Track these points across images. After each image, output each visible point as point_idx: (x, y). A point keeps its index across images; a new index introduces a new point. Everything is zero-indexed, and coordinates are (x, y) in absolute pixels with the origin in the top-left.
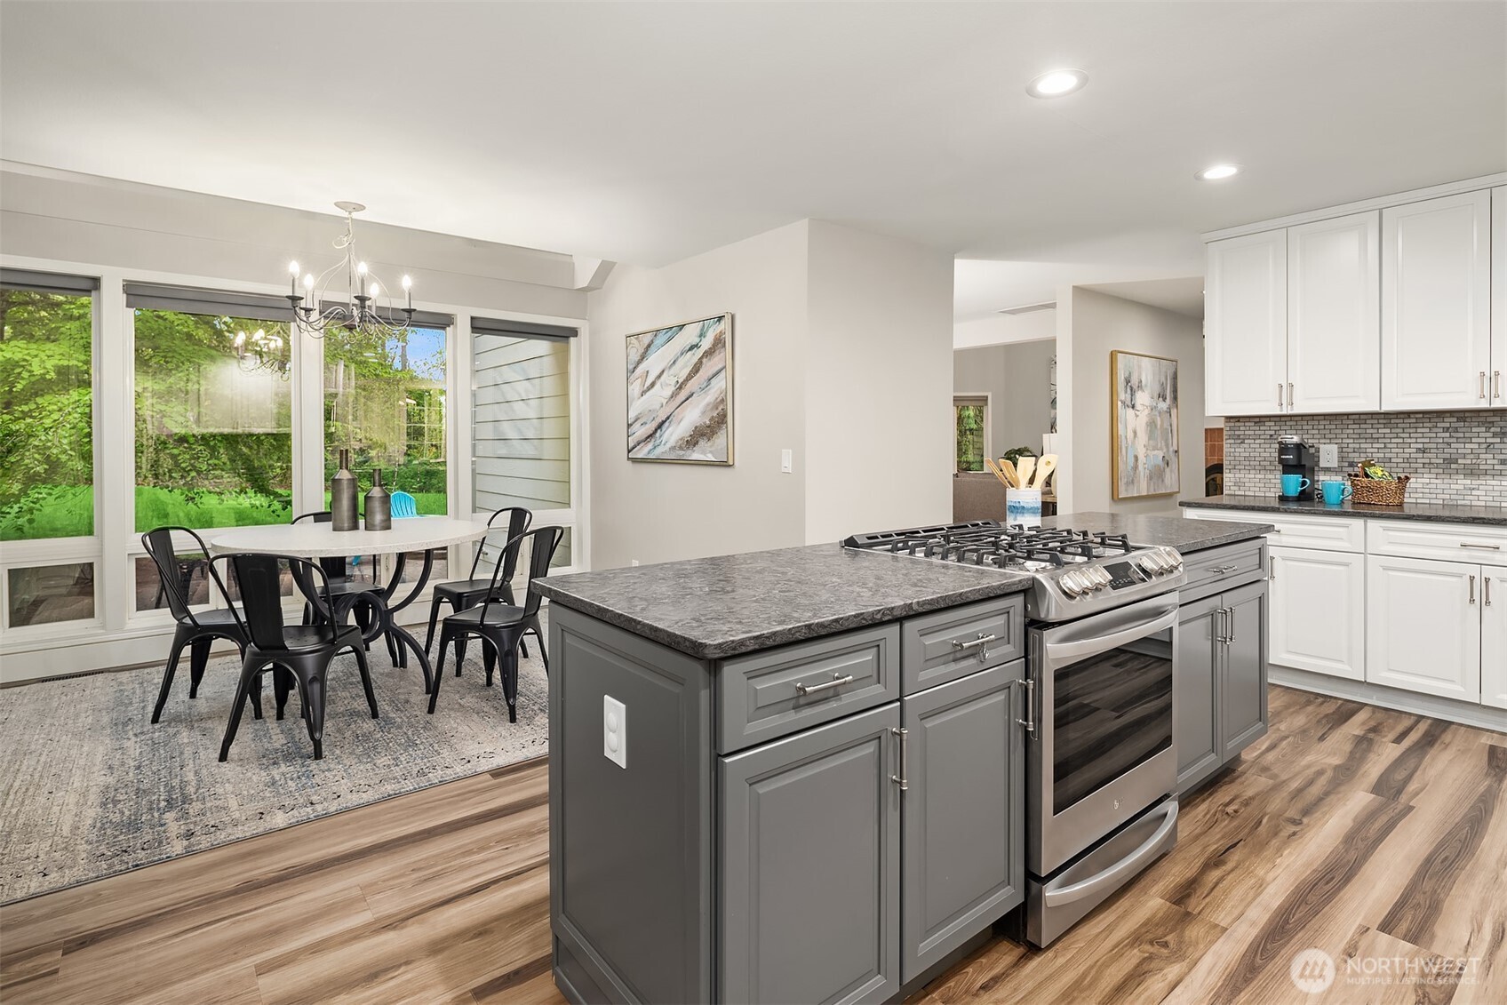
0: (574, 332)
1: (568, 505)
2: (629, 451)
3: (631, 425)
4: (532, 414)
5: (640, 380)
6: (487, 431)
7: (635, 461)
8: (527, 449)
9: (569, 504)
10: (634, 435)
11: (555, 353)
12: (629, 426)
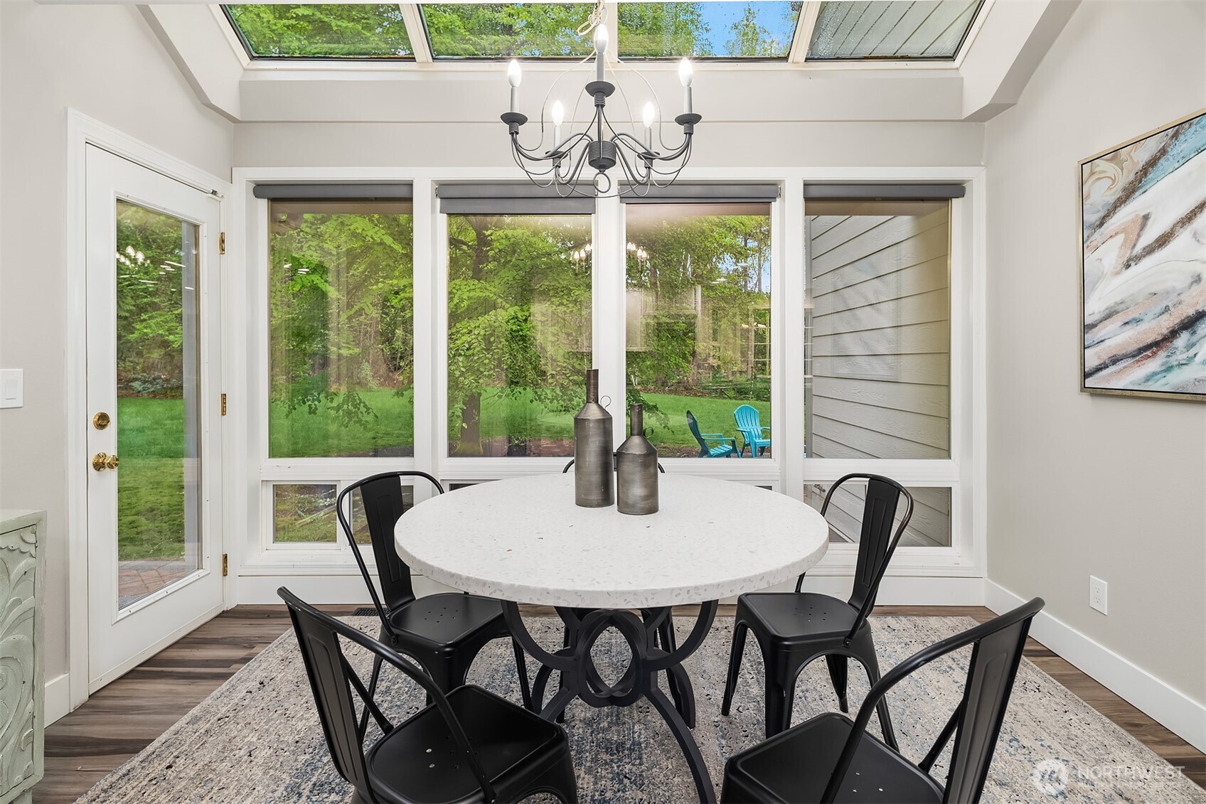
0: (956, 189)
1: (947, 454)
2: (1086, 375)
3: (1093, 326)
4: (885, 322)
5: (1121, 237)
6: (825, 347)
7: (1098, 393)
8: (880, 369)
9: (949, 451)
10: (1102, 345)
11: (920, 234)
12: (1086, 328)
